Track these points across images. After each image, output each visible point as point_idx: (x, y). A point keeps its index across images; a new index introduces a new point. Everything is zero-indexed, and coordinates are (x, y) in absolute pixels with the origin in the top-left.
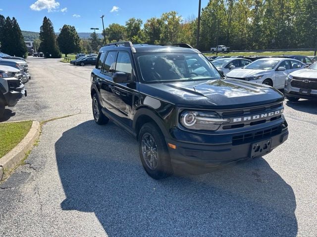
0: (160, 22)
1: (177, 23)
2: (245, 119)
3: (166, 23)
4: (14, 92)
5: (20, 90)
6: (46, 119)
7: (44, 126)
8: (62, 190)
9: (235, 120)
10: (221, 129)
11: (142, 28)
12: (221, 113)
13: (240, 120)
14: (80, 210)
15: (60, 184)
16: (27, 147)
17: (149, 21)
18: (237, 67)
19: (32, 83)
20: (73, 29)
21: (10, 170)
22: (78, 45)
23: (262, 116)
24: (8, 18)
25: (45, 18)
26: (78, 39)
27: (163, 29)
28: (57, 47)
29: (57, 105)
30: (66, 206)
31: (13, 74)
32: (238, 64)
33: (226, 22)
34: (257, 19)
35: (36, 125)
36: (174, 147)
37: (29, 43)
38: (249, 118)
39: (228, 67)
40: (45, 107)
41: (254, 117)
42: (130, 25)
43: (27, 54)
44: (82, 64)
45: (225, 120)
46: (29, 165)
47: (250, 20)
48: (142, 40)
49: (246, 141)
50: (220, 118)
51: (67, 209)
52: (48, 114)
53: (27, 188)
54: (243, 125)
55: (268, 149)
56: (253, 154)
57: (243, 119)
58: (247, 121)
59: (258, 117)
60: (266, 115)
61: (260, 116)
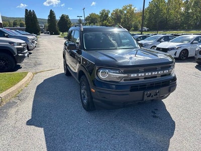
0: (121, 12)
1: (133, 11)
2: (140, 75)
3: (125, 12)
4: (20, 55)
5: (24, 54)
6: (37, 71)
7: (35, 75)
8: (31, 113)
9: (132, 75)
10: (123, 81)
11: (110, 15)
12: (122, 70)
13: (136, 75)
14: (36, 126)
15: (31, 110)
16: (20, 87)
17: (114, 11)
18: (165, 41)
19: (38, 50)
20: (67, 17)
21: (7, 100)
23: (153, 73)
24: (30, 11)
25: (51, 10)
26: (70, 23)
27: (123, 16)
28: (57, 28)
29: (47, 63)
30: (29, 123)
31: (20, 44)
32: (167, 39)
33: (165, 11)
34: (187, 8)
35: (29, 75)
36: (94, 91)
37: (42, 26)
38: (143, 74)
39: (159, 41)
40: (40, 64)
41: (147, 74)
42: (102, 14)
43: (40, 32)
45: (126, 75)
46: (18, 98)
47: (183, 9)
48: (109, 23)
49: (140, 90)
50: (122, 73)
51: (29, 125)
52: (40, 68)
53: (12, 111)
54: (139, 79)
55: (158, 96)
56: (145, 98)
57: (138, 75)
58: (141, 76)
59: (150, 74)
60: (156, 73)
61: (152, 73)
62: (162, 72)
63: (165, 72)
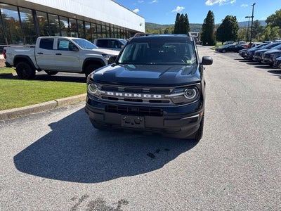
2: (117, 94)
9: (109, 93)
10: (101, 98)
12: (101, 86)
13: (112, 94)
20: (234, 19)
21: (64, 105)
22: (235, 33)
23: (135, 95)
24: (183, 15)
25: (210, 12)
26: (237, 28)
37: (195, 34)
38: (121, 94)
50: (100, 89)
53: (56, 114)
54: (117, 99)
55: (142, 125)
56: (123, 124)
57: (115, 94)
58: (119, 96)
59: (130, 95)
60: (140, 96)
61: (133, 95)
62: (149, 96)
63: (155, 96)
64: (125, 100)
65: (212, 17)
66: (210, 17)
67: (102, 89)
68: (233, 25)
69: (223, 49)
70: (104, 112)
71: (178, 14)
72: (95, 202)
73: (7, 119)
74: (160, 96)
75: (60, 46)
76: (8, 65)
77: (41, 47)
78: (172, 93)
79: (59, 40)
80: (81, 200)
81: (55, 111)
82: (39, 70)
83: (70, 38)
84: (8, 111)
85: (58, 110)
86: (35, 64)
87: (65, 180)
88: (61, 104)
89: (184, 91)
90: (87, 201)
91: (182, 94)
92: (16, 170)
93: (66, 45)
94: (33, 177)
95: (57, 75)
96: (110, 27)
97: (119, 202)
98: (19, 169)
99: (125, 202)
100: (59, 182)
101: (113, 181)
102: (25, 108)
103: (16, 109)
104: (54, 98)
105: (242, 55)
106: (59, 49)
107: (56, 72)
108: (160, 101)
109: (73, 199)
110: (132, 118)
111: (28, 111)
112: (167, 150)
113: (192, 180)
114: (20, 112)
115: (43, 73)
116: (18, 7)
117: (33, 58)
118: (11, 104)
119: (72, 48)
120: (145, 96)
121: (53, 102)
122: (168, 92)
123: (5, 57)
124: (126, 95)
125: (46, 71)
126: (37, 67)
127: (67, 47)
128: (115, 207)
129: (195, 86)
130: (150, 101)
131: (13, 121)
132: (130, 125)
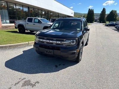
2: (44, 40)
9: (41, 40)
13: (42, 40)
22: (116, 18)
23: (50, 41)
38: (45, 41)
43: (94, 21)
44: (109, 26)
54: (44, 42)
55: (52, 53)
56: (45, 52)
58: (44, 41)
59: (49, 41)
60: (52, 41)
62: (56, 42)
63: (58, 42)
64: (47, 43)
65: (105, 10)
66: (104, 11)
67: (39, 38)
68: (115, 14)
69: (108, 25)
70: (39, 47)
71: (89, 9)
72: (27, 81)
73: (9, 48)
74: (59, 42)
75: (35, 21)
76: (16, 28)
77: (28, 21)
78: (64, 41)
79: (35, 19)
80: (22, 80)
81: (27, 46)
82: (27, 30)
83: (39, 18)
84: (10, 45)
85: (29, 46)
86: (25, 28)
87: (20, 72)
88: (30, 44)
89: (70, 41)
90: (24, 80)
91: (70, 42)
92: (4, 66)
93: (37, 21)
94: (9, 69)
95: (34, 32)
96: (59, 14)
97: (36, 82)
98: (5, 66)
99: (38, 82)
100: (17, 72)
101: (37, 74)
102: (16, 44)
103: (13, 44)
104: (28, 41)
105: (116, 28)
106: (34, 22)
107: (34, 31)
108: (60, 44)
109: (19, 79)
110: (49, 50)
111: (17, 45)
112: (64, 65)
113: (69, 78)
114: (14, 45)
115: (29, 31)
116: (23, 6)
117: (24, 25)
118: (11, 42)
119: (39, 22)
120: (54, 42)
121: (27, 42)
122: (63, 41)
123: (15, 25)
124: (47, 41)
125: (30, 31)
126: (26, 29)
127: (38, 22)
128: (34, 84)
129: (75, 39)
130: (56, 44)
131: (11, 49)
132: (48, 53)
